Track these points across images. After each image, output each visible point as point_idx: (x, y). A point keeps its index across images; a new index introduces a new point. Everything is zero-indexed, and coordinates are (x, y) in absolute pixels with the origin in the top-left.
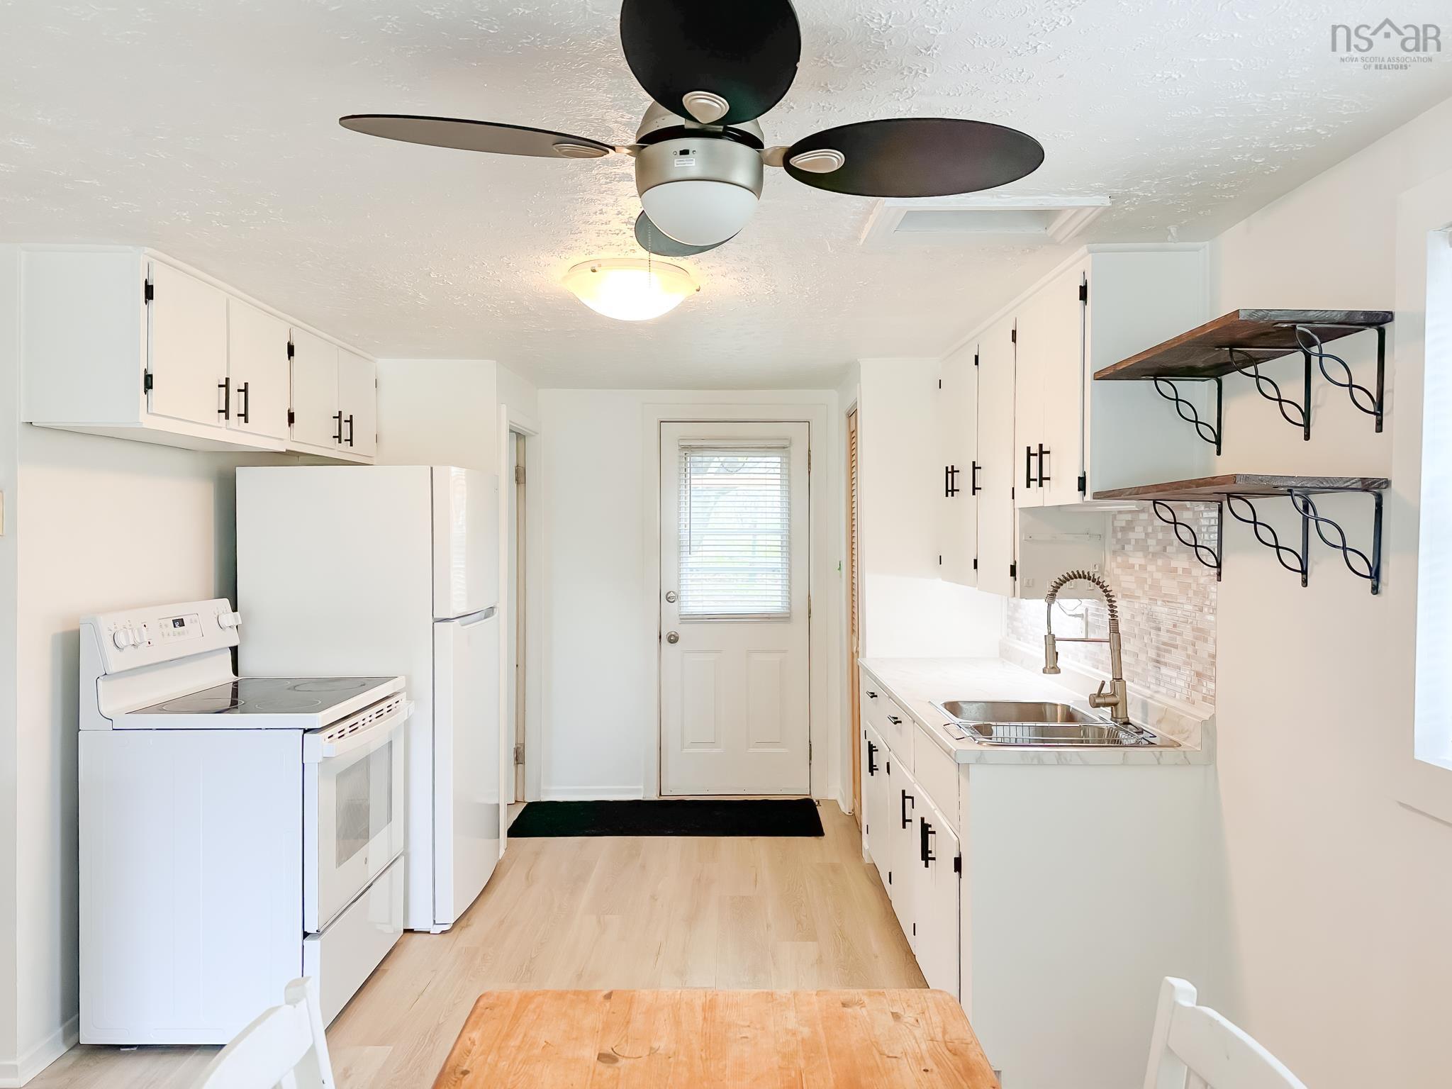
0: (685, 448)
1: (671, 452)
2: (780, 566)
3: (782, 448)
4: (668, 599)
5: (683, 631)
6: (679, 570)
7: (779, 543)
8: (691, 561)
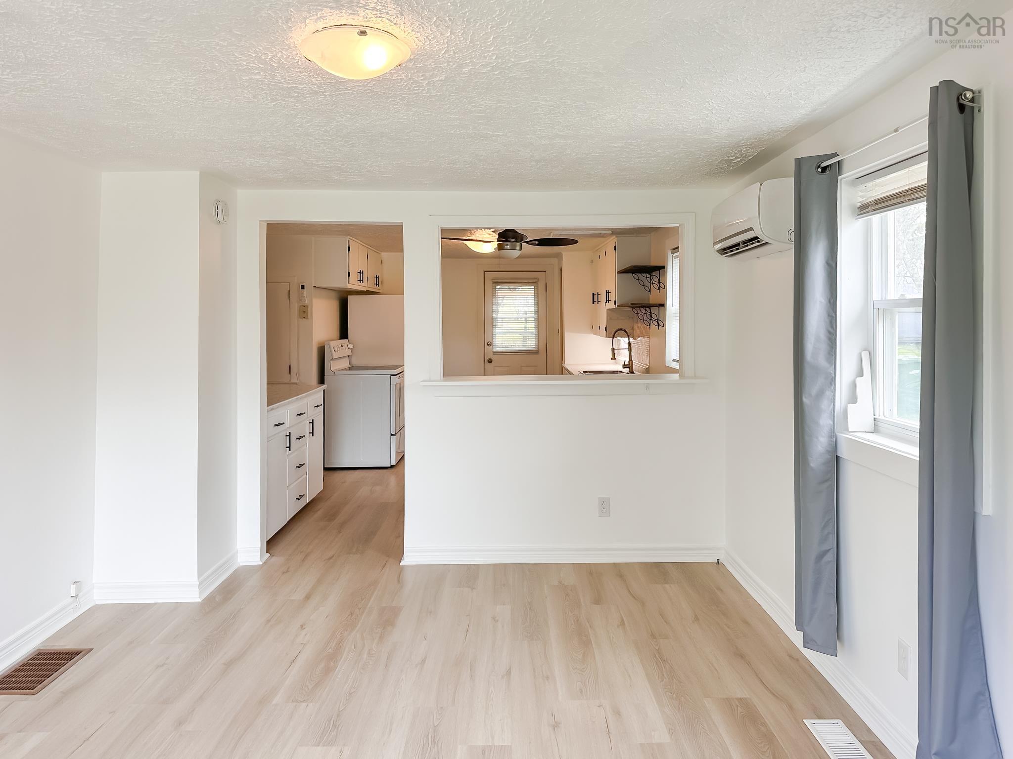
0: (494, 282)
1: (489, 285)
2: (534, 331)
3: (533, 282)
4: (488, 345)
5: (494, 358)
6: (493, 332)
7: (534, 322)
8: (498, 329)
